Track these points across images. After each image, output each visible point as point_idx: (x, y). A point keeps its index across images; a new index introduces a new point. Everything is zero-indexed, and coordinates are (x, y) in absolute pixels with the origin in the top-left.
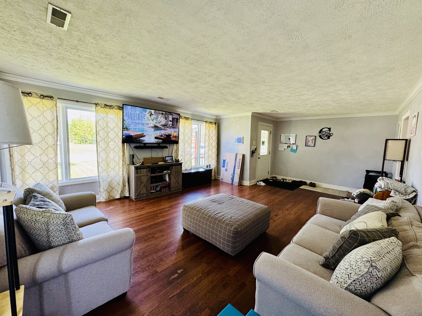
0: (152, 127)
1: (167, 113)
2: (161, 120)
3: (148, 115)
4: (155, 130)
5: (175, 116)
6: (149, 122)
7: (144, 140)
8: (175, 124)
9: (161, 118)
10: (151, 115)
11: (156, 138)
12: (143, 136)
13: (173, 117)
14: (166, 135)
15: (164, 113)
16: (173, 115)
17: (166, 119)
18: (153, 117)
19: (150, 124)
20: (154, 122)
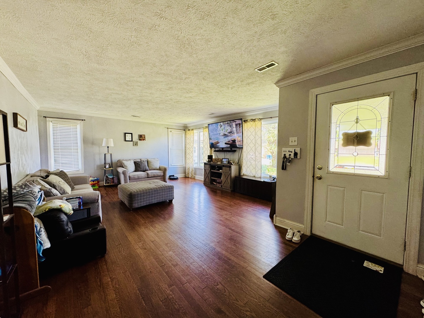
0: (222, 136)
1: (231, 121)
2: (227, 129)
3: (219, 127)
4: (224, 138)
5: (238, 122)
6: (220, 132)
7: (219, 146)
8: (239, 129)
9: (227, 127)
10: (221, 126)
11: (226, 144)
12: (218, 143)
13: (236, 123)
14: (232, 140)
15: (229, 122)
16: (235, 122)
17: (231, 127)
18: (222, 127)
19: (221, 134)
20: (223, 131)
